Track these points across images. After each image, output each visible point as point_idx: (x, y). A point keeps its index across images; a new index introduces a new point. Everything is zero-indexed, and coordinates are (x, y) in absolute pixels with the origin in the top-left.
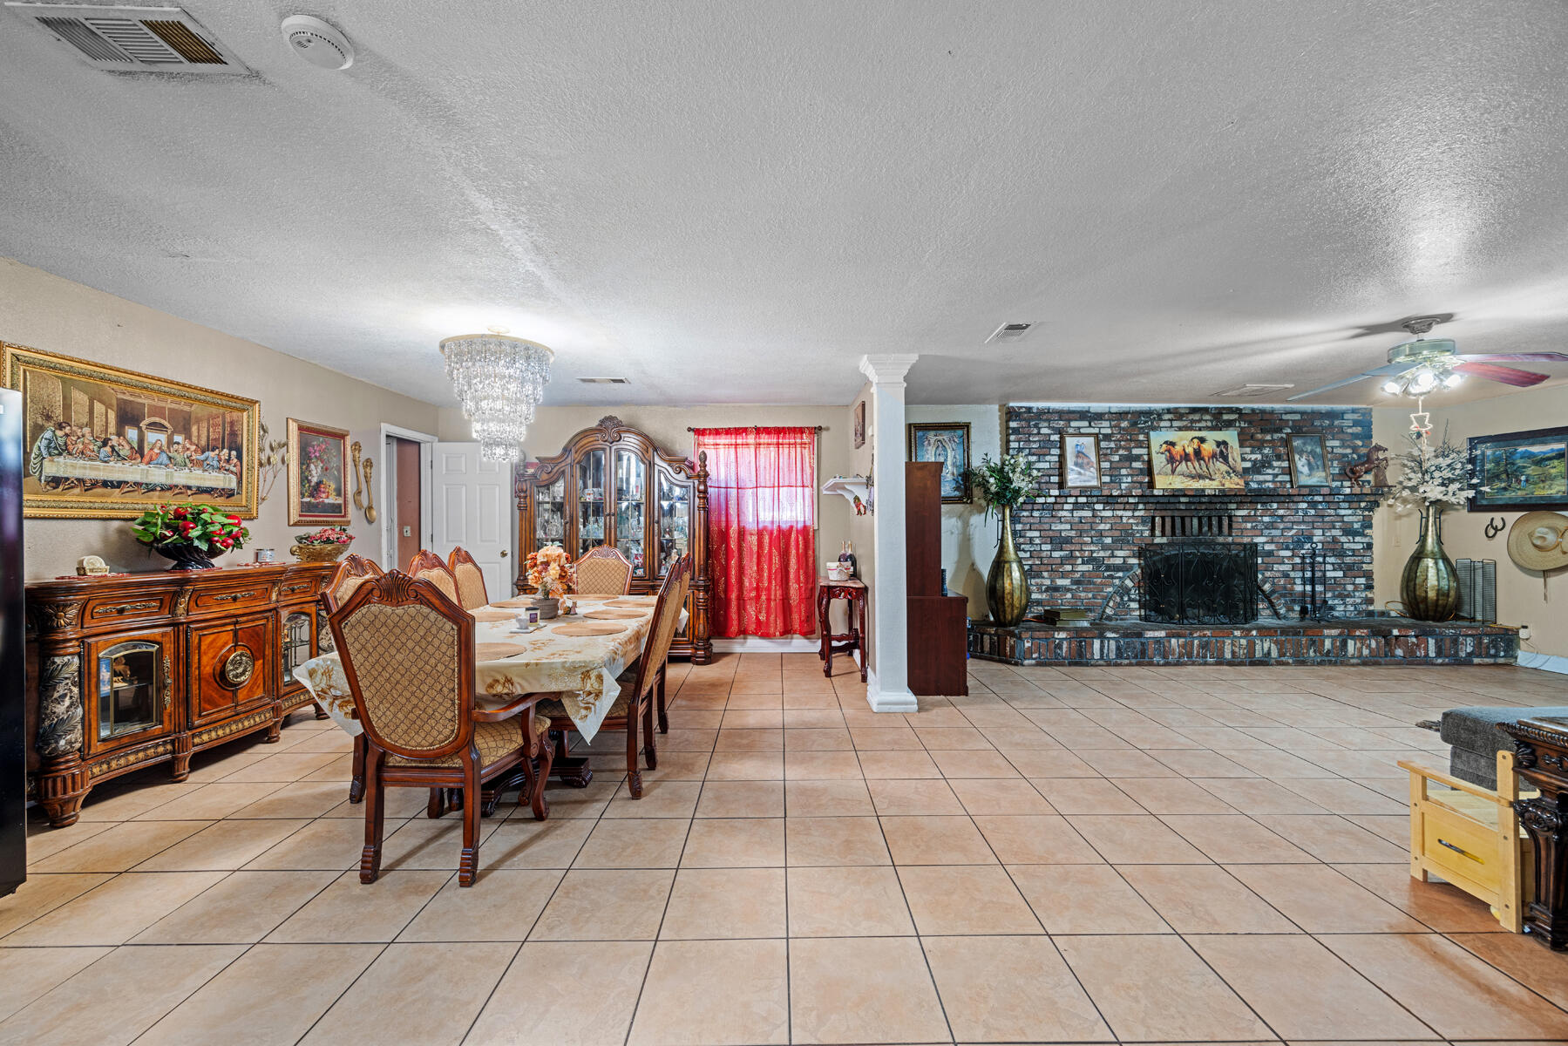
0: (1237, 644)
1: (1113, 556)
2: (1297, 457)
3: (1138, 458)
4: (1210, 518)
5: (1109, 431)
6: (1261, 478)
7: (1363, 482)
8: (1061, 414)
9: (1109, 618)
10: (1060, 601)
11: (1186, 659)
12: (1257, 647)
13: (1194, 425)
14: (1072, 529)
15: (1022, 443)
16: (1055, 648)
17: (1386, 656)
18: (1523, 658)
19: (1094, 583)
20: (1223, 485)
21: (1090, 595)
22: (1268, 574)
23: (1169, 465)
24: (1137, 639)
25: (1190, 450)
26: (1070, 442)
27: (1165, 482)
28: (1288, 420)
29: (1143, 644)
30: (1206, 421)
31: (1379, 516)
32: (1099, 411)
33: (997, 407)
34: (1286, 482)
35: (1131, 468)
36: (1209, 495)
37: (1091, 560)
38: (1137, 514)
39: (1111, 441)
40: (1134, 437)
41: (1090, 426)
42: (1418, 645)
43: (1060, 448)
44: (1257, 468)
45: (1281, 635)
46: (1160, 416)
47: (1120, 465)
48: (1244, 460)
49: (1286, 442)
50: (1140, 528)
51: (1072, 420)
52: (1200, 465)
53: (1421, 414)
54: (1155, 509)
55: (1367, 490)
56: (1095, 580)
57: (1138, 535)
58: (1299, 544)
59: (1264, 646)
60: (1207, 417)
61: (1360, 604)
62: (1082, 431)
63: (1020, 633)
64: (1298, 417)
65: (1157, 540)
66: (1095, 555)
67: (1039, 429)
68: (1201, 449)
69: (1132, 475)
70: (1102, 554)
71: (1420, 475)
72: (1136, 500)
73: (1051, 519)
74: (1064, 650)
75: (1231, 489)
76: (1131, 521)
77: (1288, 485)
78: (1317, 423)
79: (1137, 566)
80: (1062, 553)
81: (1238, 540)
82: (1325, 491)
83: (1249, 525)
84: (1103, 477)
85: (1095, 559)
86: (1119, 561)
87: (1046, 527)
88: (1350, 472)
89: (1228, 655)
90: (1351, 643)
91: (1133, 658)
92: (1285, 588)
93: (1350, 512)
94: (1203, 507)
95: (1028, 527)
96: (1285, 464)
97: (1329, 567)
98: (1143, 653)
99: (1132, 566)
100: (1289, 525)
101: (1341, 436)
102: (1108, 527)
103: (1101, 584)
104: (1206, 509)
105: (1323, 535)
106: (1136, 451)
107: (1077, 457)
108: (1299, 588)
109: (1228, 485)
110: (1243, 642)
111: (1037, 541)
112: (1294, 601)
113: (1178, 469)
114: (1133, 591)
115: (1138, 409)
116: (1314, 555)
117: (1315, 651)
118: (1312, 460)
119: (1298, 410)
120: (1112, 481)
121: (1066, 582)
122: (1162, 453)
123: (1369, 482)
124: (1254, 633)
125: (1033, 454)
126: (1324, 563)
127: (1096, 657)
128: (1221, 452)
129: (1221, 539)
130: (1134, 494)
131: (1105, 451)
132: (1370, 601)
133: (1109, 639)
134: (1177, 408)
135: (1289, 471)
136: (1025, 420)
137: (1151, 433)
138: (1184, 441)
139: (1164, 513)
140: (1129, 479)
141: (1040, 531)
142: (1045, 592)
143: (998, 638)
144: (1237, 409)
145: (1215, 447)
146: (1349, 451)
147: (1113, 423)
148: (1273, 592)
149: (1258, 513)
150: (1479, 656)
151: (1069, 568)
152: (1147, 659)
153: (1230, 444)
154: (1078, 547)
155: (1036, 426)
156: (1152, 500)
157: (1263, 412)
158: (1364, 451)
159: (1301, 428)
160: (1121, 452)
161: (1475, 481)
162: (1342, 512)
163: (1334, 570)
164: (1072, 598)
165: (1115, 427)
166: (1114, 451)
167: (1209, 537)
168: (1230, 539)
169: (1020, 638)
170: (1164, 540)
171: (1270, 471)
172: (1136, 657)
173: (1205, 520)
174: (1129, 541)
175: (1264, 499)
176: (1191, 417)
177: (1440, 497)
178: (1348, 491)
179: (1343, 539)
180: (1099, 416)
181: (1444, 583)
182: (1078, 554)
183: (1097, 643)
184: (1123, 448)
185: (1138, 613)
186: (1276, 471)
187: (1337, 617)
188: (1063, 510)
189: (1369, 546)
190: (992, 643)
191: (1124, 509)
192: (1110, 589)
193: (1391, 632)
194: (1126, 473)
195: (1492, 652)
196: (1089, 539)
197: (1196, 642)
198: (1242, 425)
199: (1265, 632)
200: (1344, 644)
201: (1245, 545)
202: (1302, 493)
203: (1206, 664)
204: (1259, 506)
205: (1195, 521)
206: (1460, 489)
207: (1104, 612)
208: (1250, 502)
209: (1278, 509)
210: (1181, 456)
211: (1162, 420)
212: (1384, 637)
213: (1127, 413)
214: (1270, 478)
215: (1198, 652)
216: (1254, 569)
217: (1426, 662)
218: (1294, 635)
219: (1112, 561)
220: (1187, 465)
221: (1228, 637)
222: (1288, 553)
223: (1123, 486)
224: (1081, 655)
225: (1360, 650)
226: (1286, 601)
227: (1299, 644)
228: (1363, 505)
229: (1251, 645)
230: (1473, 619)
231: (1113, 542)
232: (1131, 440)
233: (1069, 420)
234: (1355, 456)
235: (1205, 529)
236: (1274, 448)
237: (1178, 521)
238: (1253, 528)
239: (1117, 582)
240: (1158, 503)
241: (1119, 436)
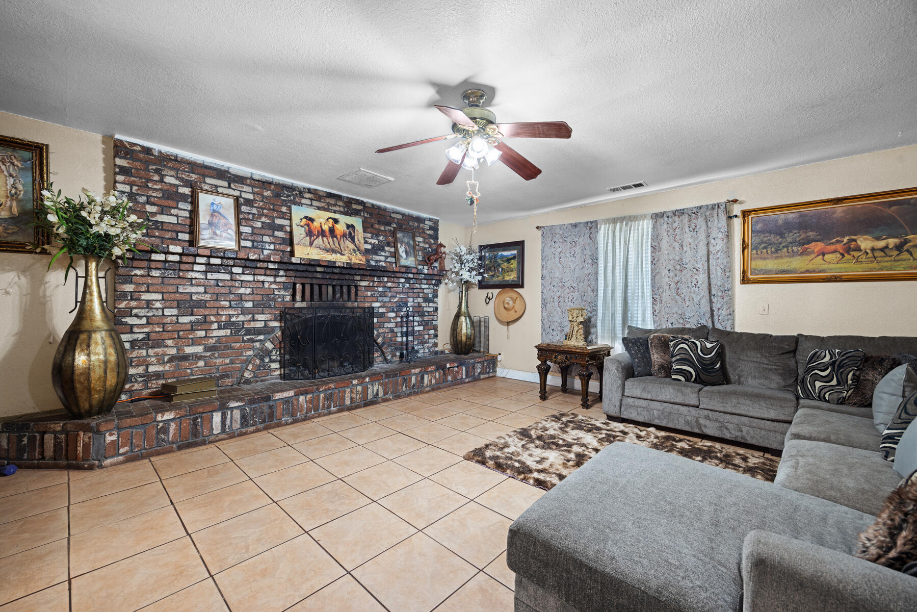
0: (354, 391)
1: (254, 320)
2: (399, 245)
3: (281, 228)
4: (341, 286)
5: (251, 197)
6: (377, 258)
7: (434, 267)
8: (193, 166)
9: (248, 382)
10: (189, 371)
11: (315, 412)
12: (370, 391)
13: (330, 207)
14: (205, 292)
15: (135, 188)
16: (158, 433)
17: (443, 382)
18: (500, 372)
19: (232, 348)
20: (351, 260)
21: (227, 361)
22: (381, 330)
23: (308, 238)
24: (265, 403)
25: (326, 228)
26: (205, 200)
27: (304, 252)
28: (395, 218)
29: (270, 407)
30: (340, 206)
31: (441, 290)
32: (240, 174)
33: (99, 137)
34: (393, 263)
35: (273, 236)
36: (339, 267)
37: (228, 324)
38: (278, 279)
39: (253, 207)
40: (277, 208)
41: (230, 187)
42: (458, 372)
43: (191, 203)
44: (376, 250)
45: (385, 378)
46: (301, 192)
47: (263, 232)
48: (366, 242)
49: (394, 234)
50: (282, 293)
51: (208, 176)
52: (333, 241)
53: (473, 181)
54: (295, 277)
55: (435, 272)
56: (233, 345)
57: (279, 300)
58: (400, 308)
59: (375, 388)
60: (340, 203)
61: (432, 347)
62: (220, 190)
63: (98, 425)
64: (400, 217)
65: (298, 305)
66: (233, 319)
67: (162, 177)
68: (335, 228)
69: (274, 244)
70: (241, 318)
71: (460, 265)
72: (276, 266)
73: (178, 281)
74: (171, 435)
75: (356, 264)
76: (273, 286)
77: (394, 265)
78: (411, 224)
79: (278, 329)
80: (193, 318)
81: (361, 305)
82: (414, 271)
83: (369, 294)
84: (242, 241)
85: (234, 323)
86: (260, 325)
87: (172, 289)
88: (427, 261)
89: (348, 402)
90: (426, 376)
91: (261, 423)
92: (391, 340)
93: (427, 286)
94: (336, 277)
95: (144, 288)
96: (392, 250)
97: (416, 324)
98: (271, 416)
99: (273, 328)
100: (394, 294)
101: (423, 235)
102: (249, 291)
103: (240, 348)
104: (338, 279)
105: (413, 302)
106: (279, 221)
107: (212, 215)
108: (399, 339)
109: (354, 260)
110: (359, 388)
111: (158, 305)
112: (396, 349)
113: (316, 242)
114: (274, 353)
115: (281, 183)
116: (408, 316)
117: (406, 387)
118: (408, 249)
119: (401, 211)
120: (253, 247)
121: (199, 349)
122: (302, 226)
123: (436, 267)
124: (367, 380)
125: (153, 204)
126: (413, 321)
127: (215, 432)
128: (350, 233)
129: (349, 304)
130: (272, 260)
131: (246, 216)
132: (435, 345)
133: (232, 409)
134: (316, 190)
135: (395, 255)
136: (140, 160)
137: (293, 207)
138: (322, 218)
139: (304, 281)
140: (272, 247)
141: (163, 293)
142: (167, 362)
143: (67, 435)
144: (362, 202)
145: (345, 228)
146: (427, 246)
147: (256, 190)
148: (384, 343)
149: (375, 284)
150: (483, 374)
151: (202, 334)
152: (275, 421)
153: (356, 228)
154: (214, 311)
155: (157, 171)
156: (291, 267)
157: (379, 208)
158: (434, 247)
159: (401, 226)
160: (263, 219)
161: (482, 271)
162: (423, 286)
163: (419, 325)
164: (206, 365)
165: (258, 194)
166: (256, 217)
167: (340, 303)
168: (356, 304)
169: (98, 432)
170: (304, 305)
171: (383, 253)
172: (264, 421)
173: (338, 288)
174: (271, 305)
175: (378, 273)
176: (328, 200)
177: (468, 278)
178: (426, 271)
179: (424, 305)
180: (240, 180)
181: (469, 331)
182: (213, 319)
183: (217, 418)
184: (266, 216)
185: (278, 373)
186: (387, 254)
187: (420, 357)
188: (193, 271)
189: (436, 309)
190: (57, 445)
191: (265, 275)
192: (250, 353)
193: (446, 365)
194: (268, 241)
195: (488, 370)
196: (227, 303)
197: (322, 395)
198: (366, 215)
199: (375, 377)
200: (422, 378)
201: (364, 308)
202: (401, 271)
203: (330, 413)
204: (376, 279)
205: (330, 289)
206: (476, 275)
207: (242, 376)
208: (370, 276)
209: (387, 282)
210: (318, 231)
211: (303, 198)
212: (443, 370)
213: (270, 183)
214: (383, 258)
215: (324, 404)
216: (371, 327)
217: (462, 382)
218: (393, 377)
219: (253, 325)
220: (323, 240)
221: (347, 386)
222: (393, 315)
223: (266, 252)
224: (195, 433)
225: (431, 381)
226: (392, 349)
227: (396, 383)
228: (434, 282)
229: (365, 390)
230: (479, 352)
231: (253, 307)
232: (274, 210)
233: (204, 176)
234: (430, 249)
235: (338, 295)
236: (385, 236)
237: (316, 288)
238: (372, 295)
239: (257, 345)
240: (297, 270)
241: (261, 204)
